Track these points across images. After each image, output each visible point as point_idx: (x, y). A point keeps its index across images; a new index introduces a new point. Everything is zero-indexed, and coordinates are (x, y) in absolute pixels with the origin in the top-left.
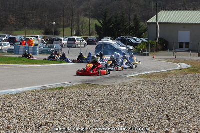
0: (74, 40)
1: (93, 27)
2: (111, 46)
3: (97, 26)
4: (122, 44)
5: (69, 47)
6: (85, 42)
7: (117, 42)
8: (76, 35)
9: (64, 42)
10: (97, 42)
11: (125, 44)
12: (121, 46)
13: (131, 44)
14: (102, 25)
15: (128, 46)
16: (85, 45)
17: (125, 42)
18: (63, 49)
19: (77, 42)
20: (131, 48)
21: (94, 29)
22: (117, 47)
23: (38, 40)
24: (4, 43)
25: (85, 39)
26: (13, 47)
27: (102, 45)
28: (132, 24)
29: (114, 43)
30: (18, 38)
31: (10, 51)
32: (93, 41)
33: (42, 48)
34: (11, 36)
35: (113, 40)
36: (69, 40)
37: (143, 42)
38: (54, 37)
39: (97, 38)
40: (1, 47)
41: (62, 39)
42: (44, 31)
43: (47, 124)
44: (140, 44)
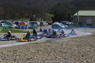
0: (43, 23)
1: (51, 17)
2: (58, 25)
3: (52, 17)
4: (63, 25)
5: (40, 26)
6: (47, 24)
7: (61, 24)
8: (43, 21)
9: (38, 24)
10: (52, 24)
11: (64, 25)
12: (62, 25)
14: (54, 17)
15: (65, 26)
16: (47, 25)
18: (38, 27)
19: (44, 24)
20: (67, 26)
21: (51, 18)
23: (27, 23)
24: (13, 24)
25: (47, 22)
26: (17, 26)
27: (54, 25)
28: (67, 16)
29: (59, 24)
30: (19, 22)
31: (16, 28)
32: (51, 23)
33: (29, 26)
34: (16, 21)
35: (59, 23)
36: (41, 23)
37: (72, 24)
38: (34, 22)
39: (52, 22)
40: (12, 26)
41: (38, 22)
42: (30, 19)
43: (31, 58)
44: (71, 25)
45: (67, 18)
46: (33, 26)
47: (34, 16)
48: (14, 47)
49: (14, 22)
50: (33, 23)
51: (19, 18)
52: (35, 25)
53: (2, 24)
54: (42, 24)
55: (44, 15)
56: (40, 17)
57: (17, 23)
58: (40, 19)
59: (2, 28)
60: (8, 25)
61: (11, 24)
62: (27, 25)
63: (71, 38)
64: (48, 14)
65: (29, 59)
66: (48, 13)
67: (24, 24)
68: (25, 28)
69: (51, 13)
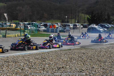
1: (86, 19)
2: (95, 28)
3: (88, 18)
4: (101, 28)
5: (74, 29)
6: (82, 26)
7: (99, 26)
8: (77, 23)
9: (71, 26)
10: (88, 26)
11: (103, 27)
12: (100, 29)
13: (106, 27)
14: (90, 17)
15: (104, 29)
16: (82, 28)
17: (102, 26)
18: (71, 30)
19: (78, 26)
20: (106, 29)
21: (87, 20)
22: (98, 29)
23: (58, 25)
24: (41, 27)
25: (82, 25)
26: (46, 29)
27: (90, 28)
28: (106, 17)
29: (97, 27)
30: (48, 24)
31: (44, 31)
32: (86, 26)
33: (60, 29)
34: (45, 23)
35: (96, 25)
36: (74, 25)
37: (112, 26)
38: (66, 24)
39: (88, 24)
40: (40, 29)
41: (70, 25)
42: (61, 21)
43: (63, 67)
44: (110, 28)
45: (106, 19)
46: (65, 29)
47: (66, 17)
48: (43, 54)
49: (42, 24)
50: (65, 26)
51: (48, 19)
52: (67, 28)
53: (29, 26)
54: (76, 26)
55: (78, 16)
56: (73, 18)
57: (45, 26)
58: (73, 20)
59: (29, 31)
60: (35, 28)
61: (39, 26)
62: (58, 28)
63: (112, 44)
64: (83, 15)
65: (60, 68)
66: (83, 13)
67: (54, 26)
68: (55, 31)
69: (87, 14)
